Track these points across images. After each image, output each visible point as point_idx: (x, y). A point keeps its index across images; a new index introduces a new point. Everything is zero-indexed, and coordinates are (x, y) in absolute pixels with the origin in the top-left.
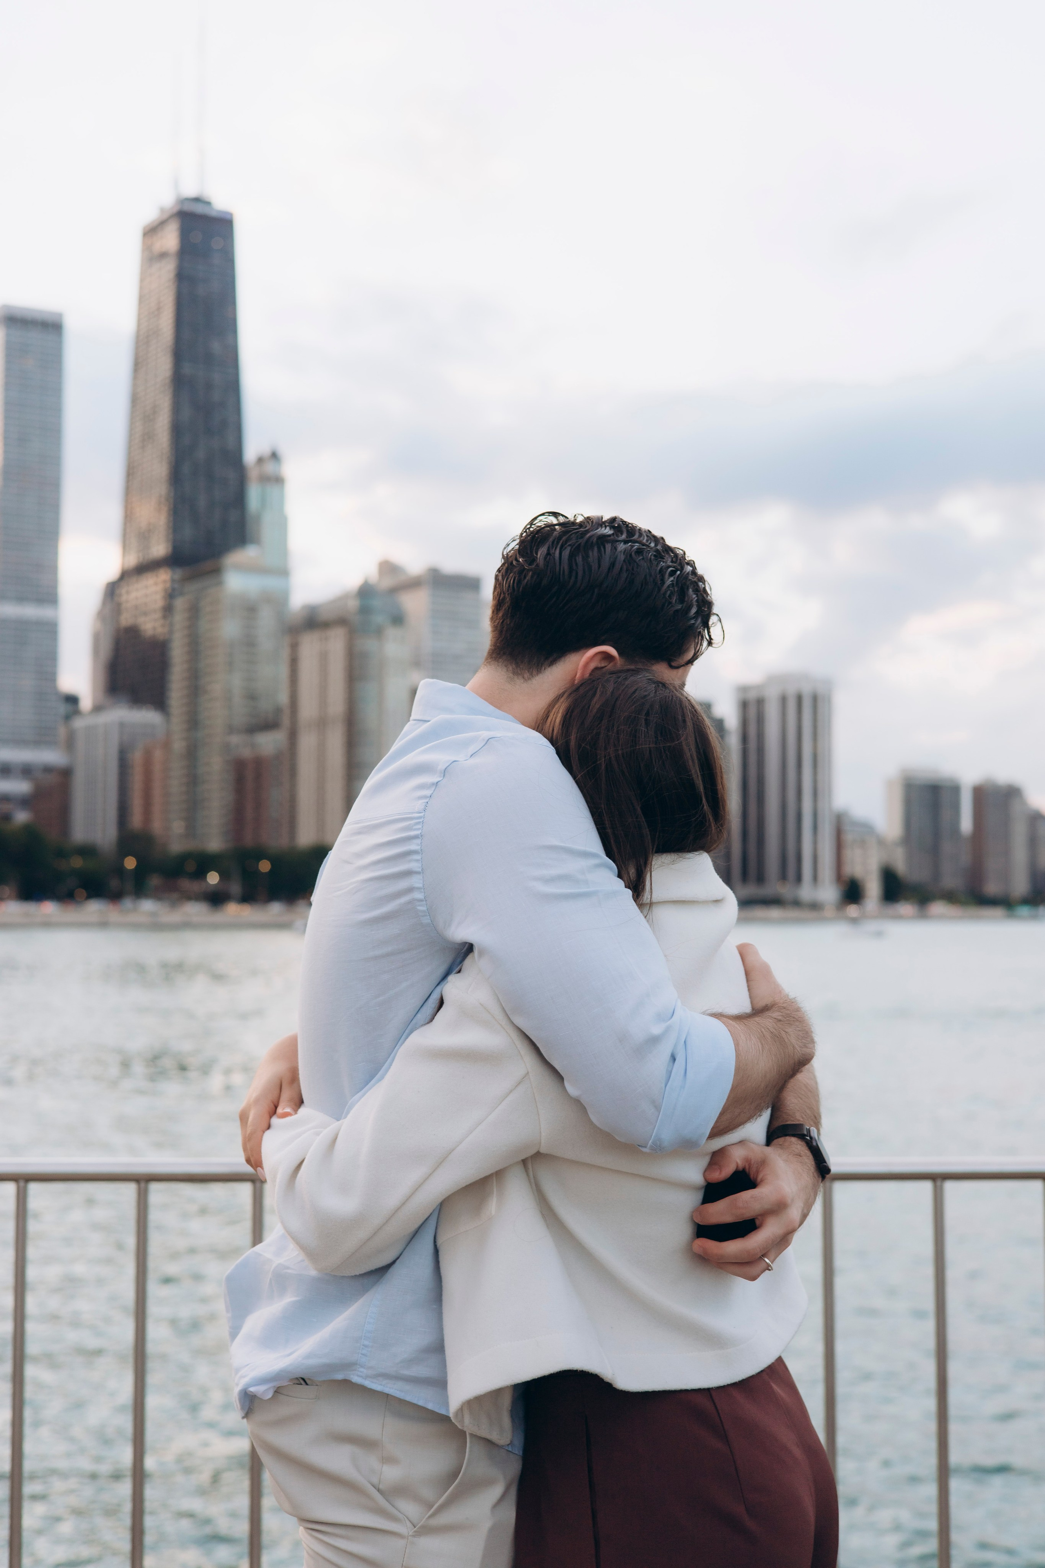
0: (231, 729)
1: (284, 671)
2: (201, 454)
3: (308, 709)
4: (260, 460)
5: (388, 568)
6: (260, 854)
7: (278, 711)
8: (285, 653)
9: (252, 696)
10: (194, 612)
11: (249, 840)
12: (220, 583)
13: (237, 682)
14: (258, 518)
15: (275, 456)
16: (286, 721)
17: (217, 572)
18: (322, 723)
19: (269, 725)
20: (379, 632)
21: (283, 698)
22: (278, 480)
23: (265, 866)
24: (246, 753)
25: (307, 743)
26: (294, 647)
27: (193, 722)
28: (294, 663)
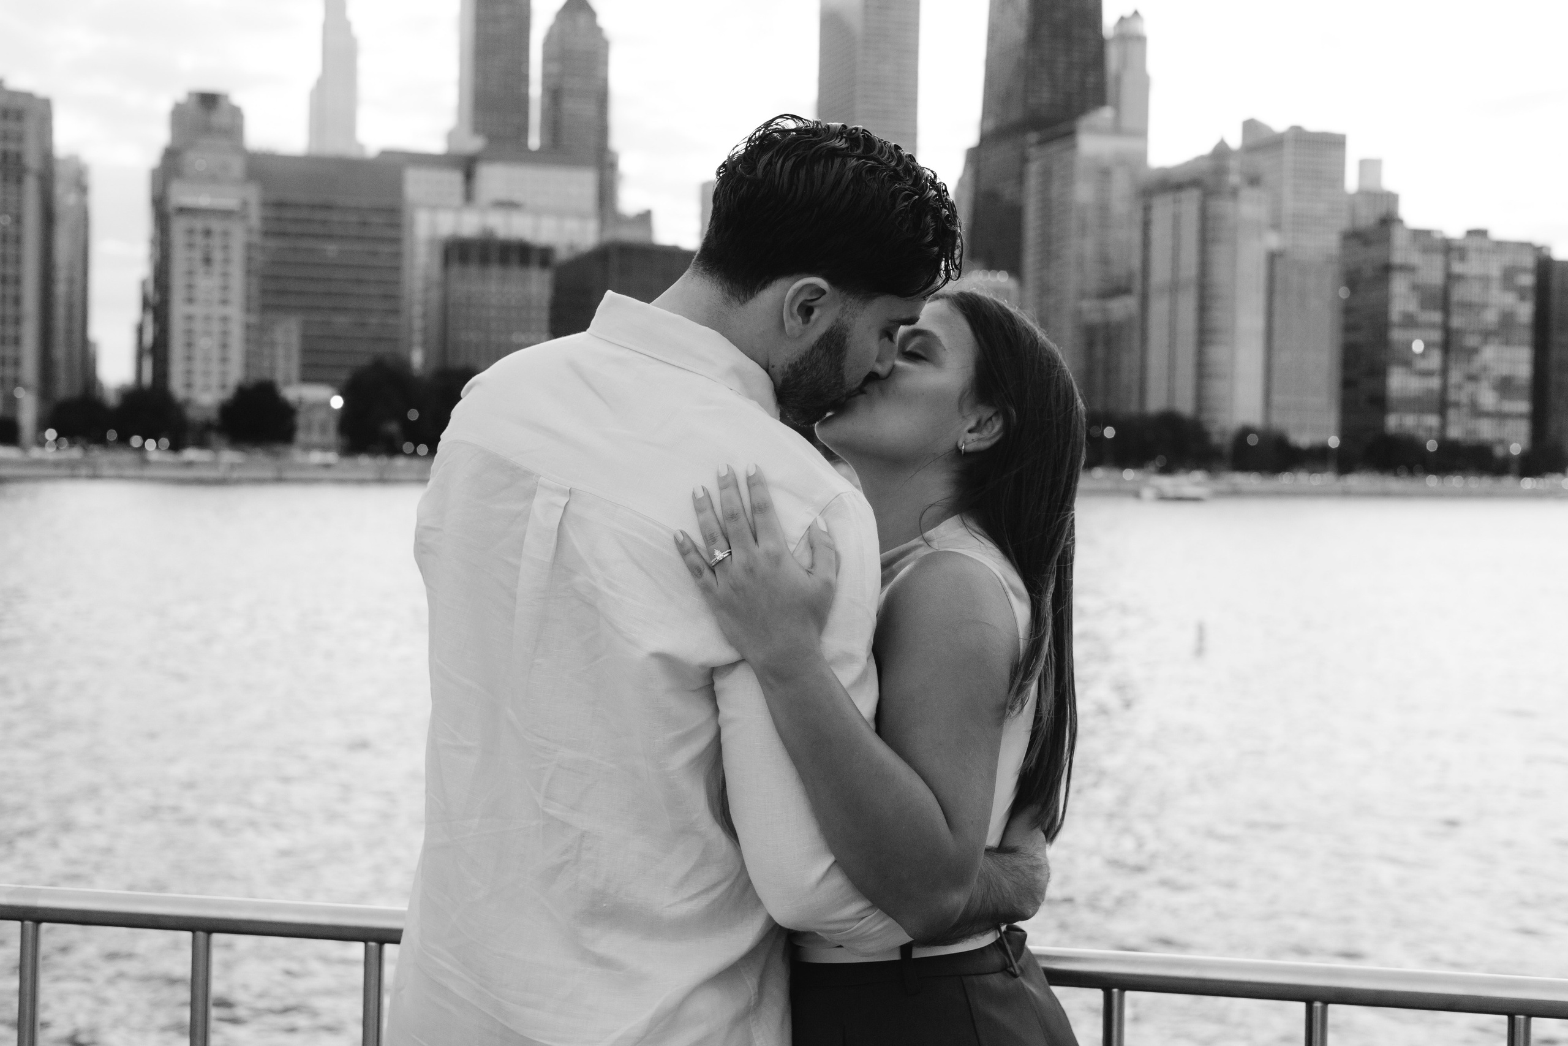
0: (1083, 295)
1: (1136, 236)
2: (1060, 15)
3: (1160, 273)
4: (1122, 19)
5: (1250, 126)
6: (1107, 419)
7: (1130, 276)
8: (1138, 216)
9: (1104, 260)
10: (1047, 175)
11: (1098, 407)
12: (1074, 147)
13: (1089, 247)
14: (1118, 79)
15: (1136, 13)
16: (1137, 286)
17: (1069, 135)
18: (1174, 288)
19: (1119, 290)
20: (1234, 193)
21: (1136, 263)
22: (1141, 40)
23: (1109, 432)
24: (1095, 317)
25: (1159, 308)
26: (1147, 209)
27: (1044, 290)
28: (1146, 225)
